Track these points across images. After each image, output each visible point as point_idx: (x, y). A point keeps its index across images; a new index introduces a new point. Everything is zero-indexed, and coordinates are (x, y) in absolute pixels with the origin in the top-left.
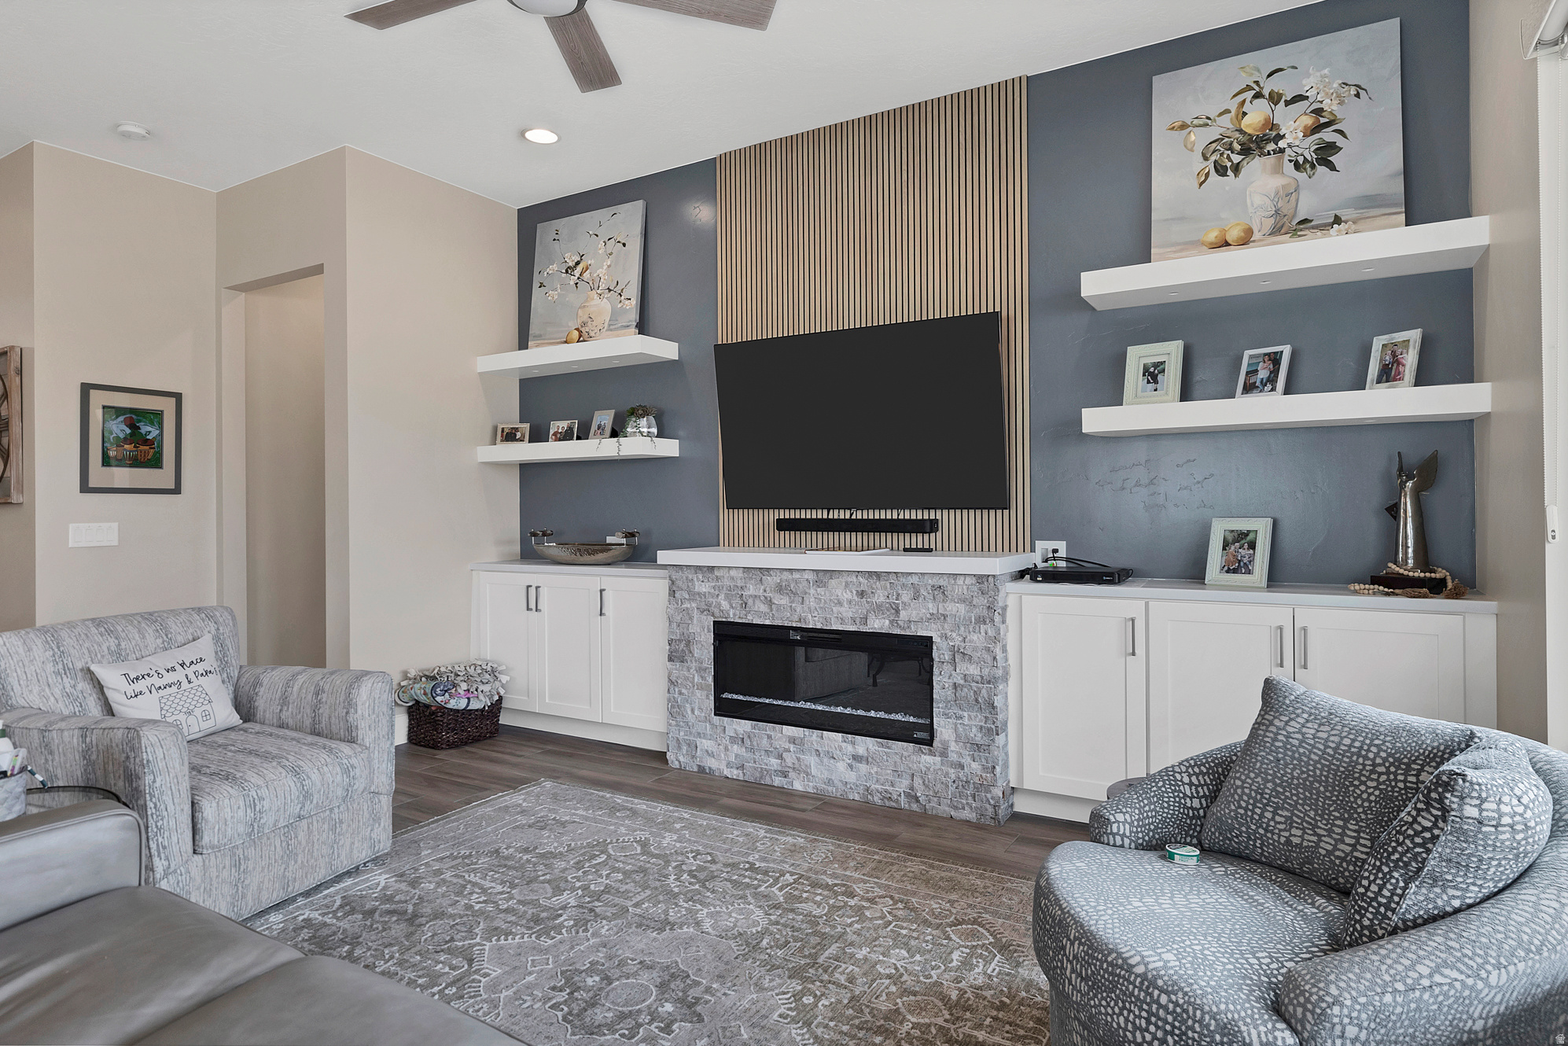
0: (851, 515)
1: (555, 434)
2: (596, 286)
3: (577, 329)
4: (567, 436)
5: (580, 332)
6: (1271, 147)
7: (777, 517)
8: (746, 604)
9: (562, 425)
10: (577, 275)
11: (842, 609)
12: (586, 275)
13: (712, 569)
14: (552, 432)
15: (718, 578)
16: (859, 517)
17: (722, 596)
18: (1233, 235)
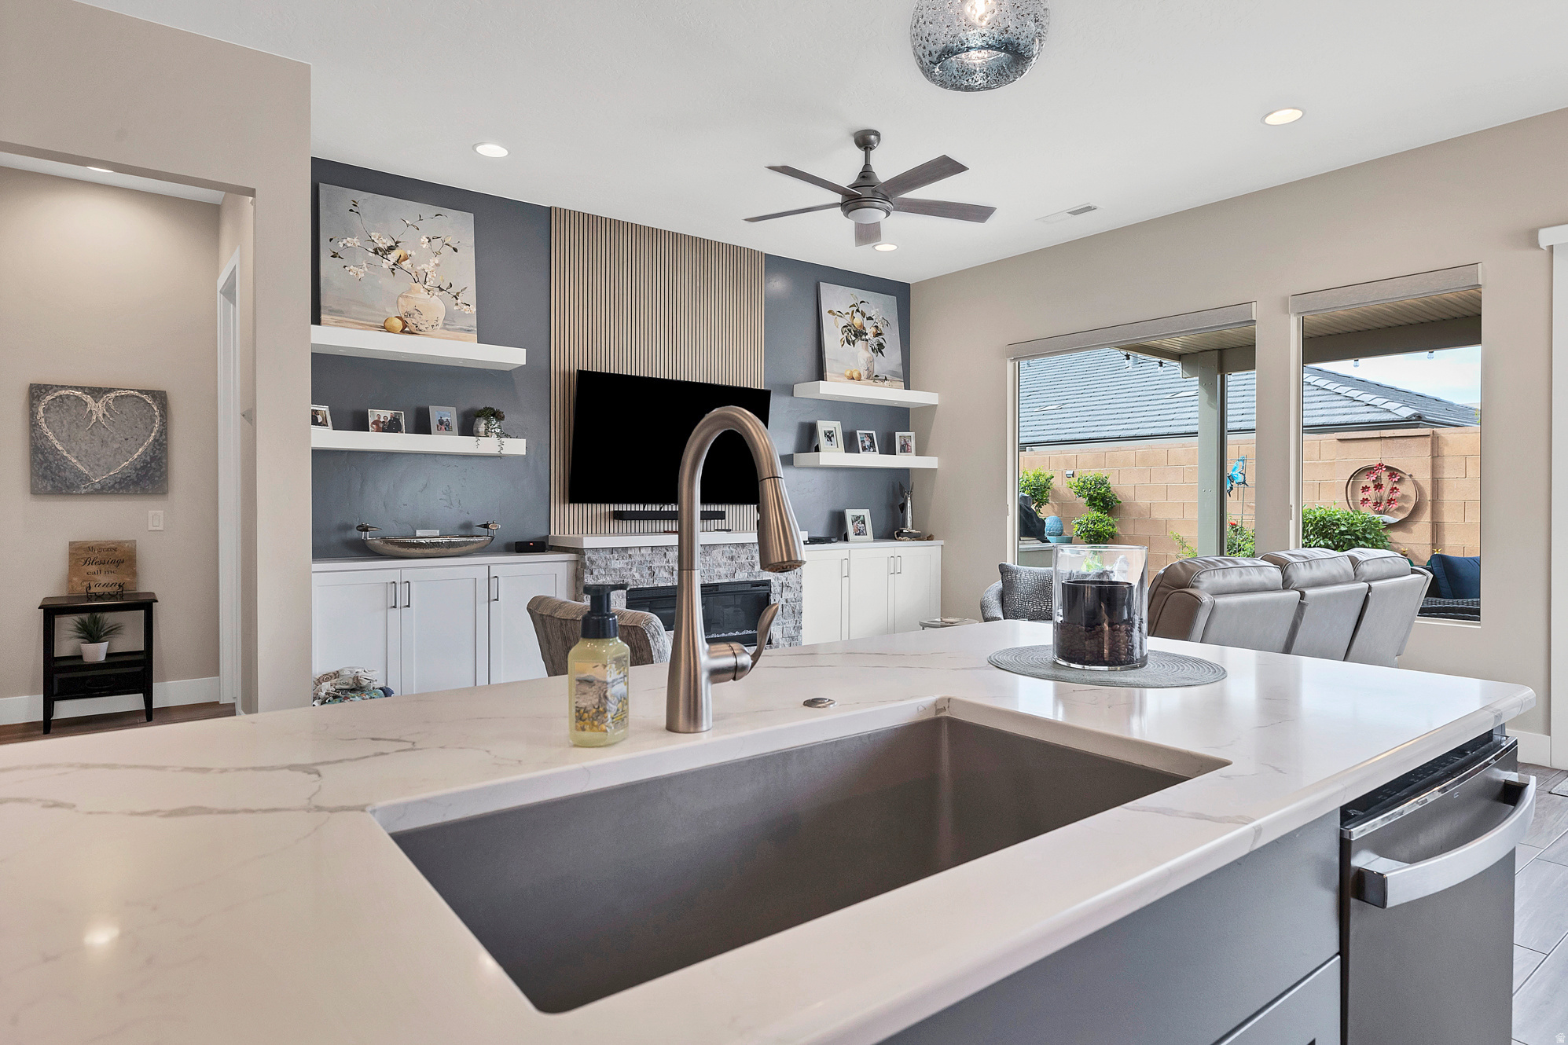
0: (661, 508)
1: (376, 423)
2: (422, 280)
3: (400, 318)
4: (393, 426)
5: (405, 325)
6: (863, 337)
7: (612, 509)
8: (654, 573)
9: (386, 414)
10: (393, 261)
11: (720, 569)
12: (406, 264)
13: (625, 549)
14: (371, 421)
15: (630, 556)
16: (666, 510)
17: (634, 570)
18: (855, 375)
